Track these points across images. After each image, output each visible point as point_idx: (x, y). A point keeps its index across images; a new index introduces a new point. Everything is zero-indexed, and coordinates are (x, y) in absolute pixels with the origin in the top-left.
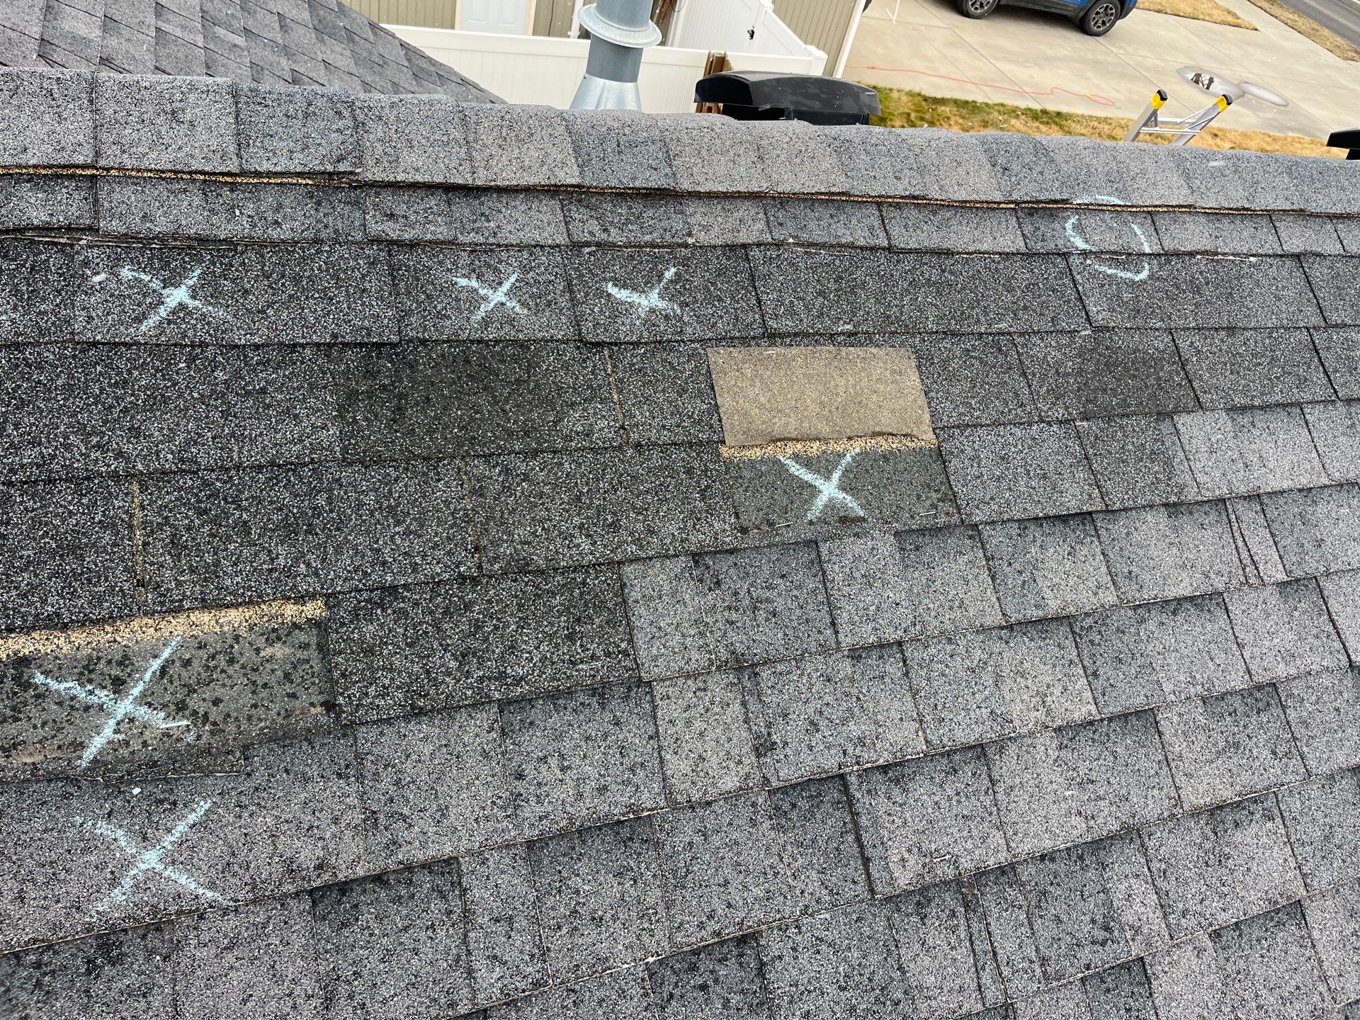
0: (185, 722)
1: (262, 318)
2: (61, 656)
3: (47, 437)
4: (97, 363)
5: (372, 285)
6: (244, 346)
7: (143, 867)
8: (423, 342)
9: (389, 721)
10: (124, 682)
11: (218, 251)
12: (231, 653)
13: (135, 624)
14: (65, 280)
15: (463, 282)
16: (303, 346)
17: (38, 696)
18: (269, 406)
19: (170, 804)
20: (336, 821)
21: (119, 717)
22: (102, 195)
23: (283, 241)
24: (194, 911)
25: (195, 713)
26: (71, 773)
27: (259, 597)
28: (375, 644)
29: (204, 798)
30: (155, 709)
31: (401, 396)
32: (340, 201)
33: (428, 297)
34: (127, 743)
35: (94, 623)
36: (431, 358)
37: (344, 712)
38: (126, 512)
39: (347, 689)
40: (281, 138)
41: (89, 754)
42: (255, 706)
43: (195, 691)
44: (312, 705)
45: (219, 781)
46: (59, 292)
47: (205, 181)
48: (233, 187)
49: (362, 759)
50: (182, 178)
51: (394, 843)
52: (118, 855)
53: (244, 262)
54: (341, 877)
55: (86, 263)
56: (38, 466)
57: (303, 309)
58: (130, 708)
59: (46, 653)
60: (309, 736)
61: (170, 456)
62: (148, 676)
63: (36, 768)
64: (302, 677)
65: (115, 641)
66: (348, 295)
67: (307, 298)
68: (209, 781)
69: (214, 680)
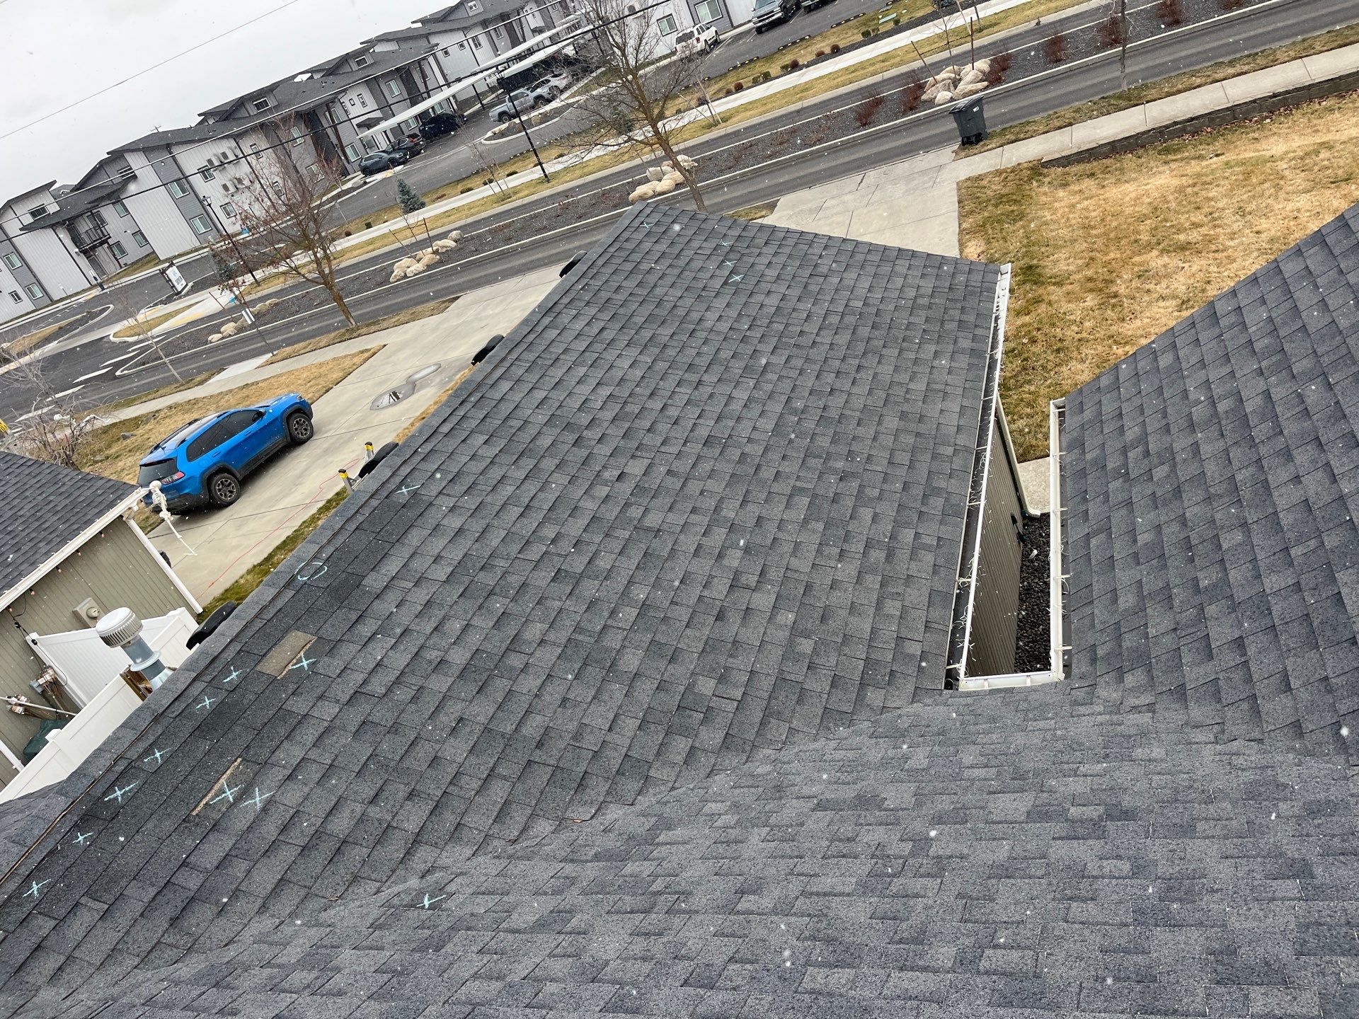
0: (240, 786)
1: (175, 743)
2: (210, 798)
3: (168, 785)
4: (160, 772)
5: (184, 722)
6: (177, 749)
8: (205, 719)
10: (224, 791)
11: (155, 743)
12: (235, 774)
13: (216, 785)
14: (138, 770)
15: (199, 706)
16: (187, 739)
17: (214, 804)
18: (193, 750)
19: (251, 793)
21: (229, 794)
22: (126, 757)
23: (162, 733)
24: (272, 797)
27: (229, 767)
29: (255, 788)
30: (233, 789)
31: (211, 728)
32: (162, 719)
33: (196, 714)
34: (235, 795)
35: (210, 790)
36: (209, 719)
37: (262, 763)
38: (193, 779)
41: (232, 800)
42: (247, 775)
43: (236, 782)
44: (256, 767)
46: (140, 772)
47: (137, 740)
48: (143, 735)
50: (134, 743)
53: (160, 741)
54: (289, 774)
55: (138, 766)
56: (172, 788)
57: (179, 736)
59: (208, 800)
60: (260, 770)
61: (189, 769)
62: (226, 788)
63: (226, 808)
64: (249, 766)
65: (215, 790)
66: (183, 727)
67: (177, 734)
69: (236, 779)
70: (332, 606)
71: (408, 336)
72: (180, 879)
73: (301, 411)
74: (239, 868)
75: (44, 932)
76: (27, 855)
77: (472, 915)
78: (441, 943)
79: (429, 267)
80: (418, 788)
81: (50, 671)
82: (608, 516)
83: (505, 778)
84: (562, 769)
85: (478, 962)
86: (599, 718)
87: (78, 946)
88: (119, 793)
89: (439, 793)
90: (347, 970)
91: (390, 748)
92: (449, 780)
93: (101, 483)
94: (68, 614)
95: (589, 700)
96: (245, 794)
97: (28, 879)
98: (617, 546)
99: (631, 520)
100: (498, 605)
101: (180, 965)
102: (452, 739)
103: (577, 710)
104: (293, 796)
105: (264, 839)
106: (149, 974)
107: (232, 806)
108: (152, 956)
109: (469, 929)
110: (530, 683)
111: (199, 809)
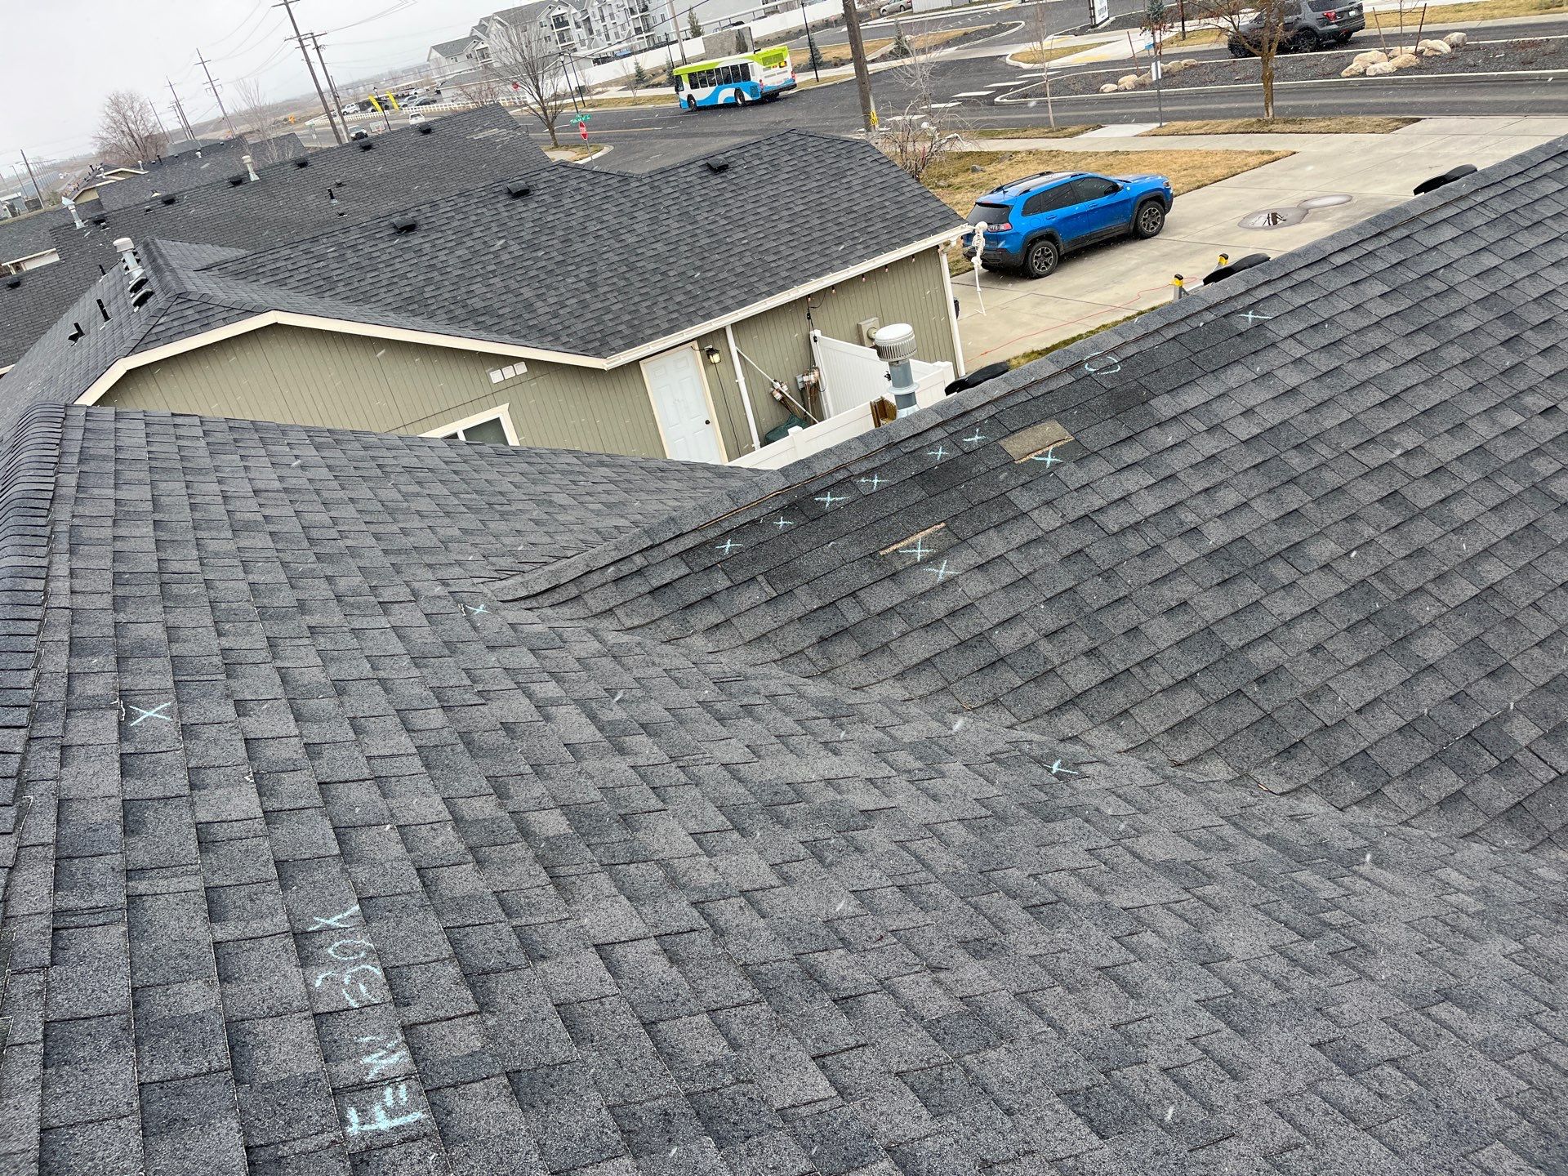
1: (895, 478)
2: (901, 547)
4: (870, 498)
5: (912, 462)
6: (895, 485)
8: (930, 468)
10: (916, 547)
11: (877, 469)
12: (932, 537)
13: (911, 537)
15: (931, 453)
16: (906, 480)
17: (902, 554)
18: (908, 493)
23: (888, 462)
24: (956, 577)
26: (918, 563)
27: (931, 526)
28: (960, 526)
30: (925, 549)
31: (933, 480)
32: (894, 449)
33: (925, 459)
34: (924, 556)
35: (904, 539)
36: (934, 470)
37: (962, 539)
38: (895, 520)
39: (959, 535)
41: (919, 560)
43: (930, 544)
46: (854, 489)
47: (865, 458)
50: (861, 459)
53: (884, 469)
54: (981, 563)
55: (855, 482)
61: (896, 509)
62: (919, 545)
63: (911, 564)
65: (909, 541)
66: (908, 466)
67: (900, 470)
68: (943, 557)
70: (1105, 412)
71: (1328, 150)
72: (844, 605)
73: (1160, 200)
74: (897, 626)
75: (719, 587)
76: (734, 514)
77: (1097, 810)
78: (1052, 816)
79: (1400, 70)
80: (1101, 649)
81: (816, 373)
82: (1502, 454)
83: (1202, 693)
84: (1274, 721)
85: (1084, 861)
86: (1351, 691)
87: (738, 615)
88: (829, 499)
89: (1122, 667)
90: (950, 781)
91: (1095, 593)
92: (1138, 660)
93: (936, 204)
94: (853, 325)
95: (1350, 663)
96: (932, 560)
97: (726, 535)
98: (1492, 497)
99: (1533, 473)
100: (1294, 498)
101: (810, 682)
102: (1164, 619)
103: (1329, 667)
104: (975, 586)
105: (930, 612)
106: (782, 674)
107: (917, 565)
108: (791, 660)
109: (1087, 821)
110: (1286, 606)
111: (887, 551)
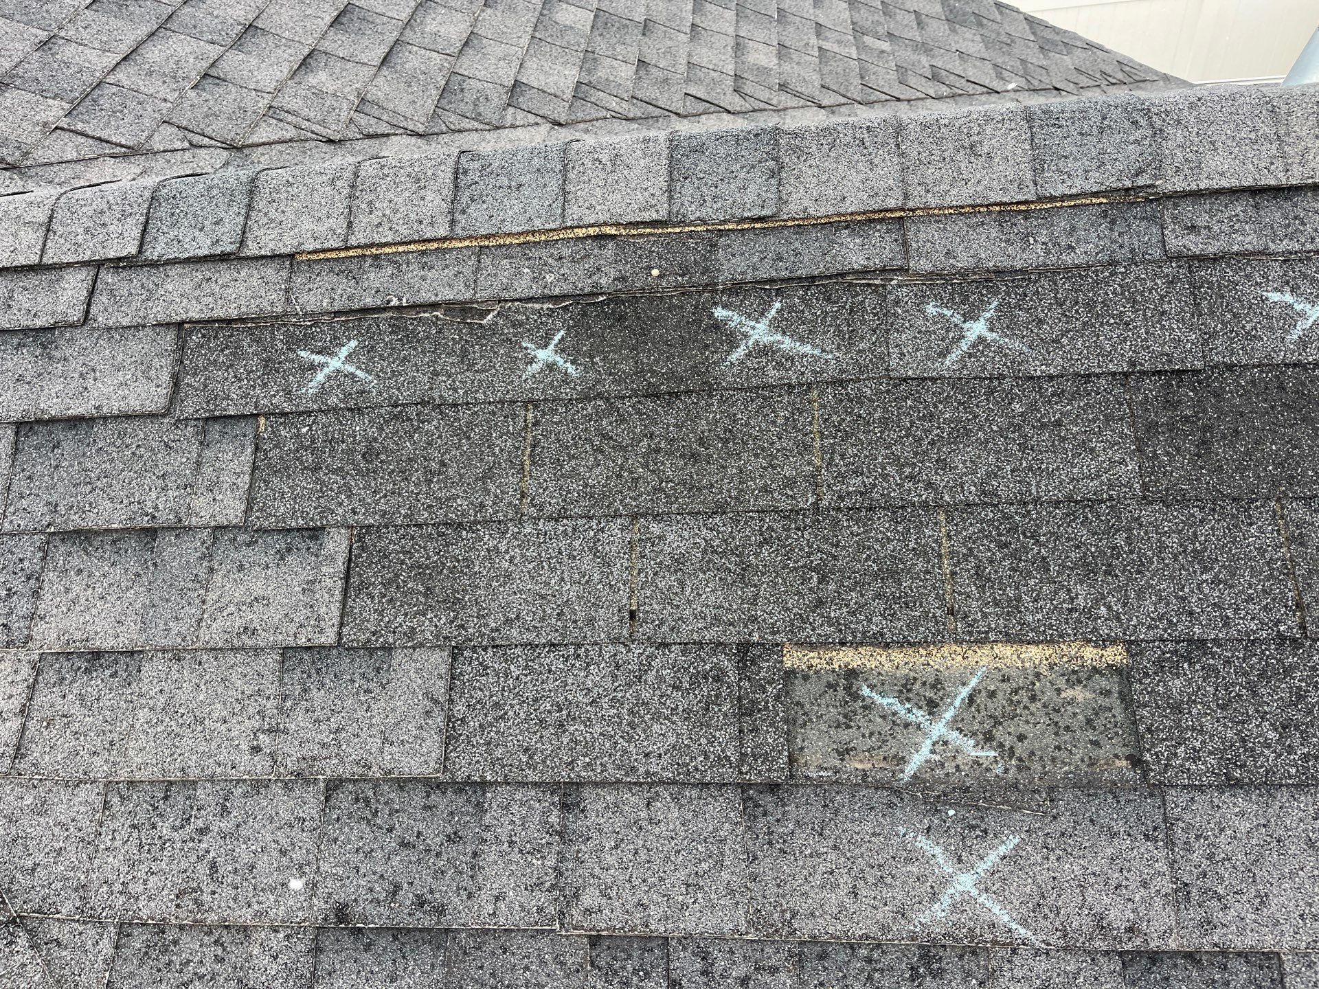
0: (992, 754)
1: (1057, 347)
2: (883, 672)
3: (868, 468)
4: (907, 398)
5: (1170, 307)
6: (1039, 377)
7: (960, 888)
8: (1230, 367)
9: (1200, 788)
10: (937, 705)
11: (1013, 281)
12: (1033, 690)
13: (945, 650)
14: (878, 319)
15: (1275, 297)
16: (1098, 376)
17: (865, 708)
18: (1064, 439)
19: (982, 831)
20: (1145, 885)
21: (935, 738)
22: (910, 235)
23: (1077, 267)
24: (1008, 944)
25: (1001, 745)
26: (895, 784)
27: (1061, 636)
28: (1183, 701)
29: (1013, 833)
30: (965, 735)
31: (1206, 428)
32: (1135, 218)
33: (1235, 316)
34: (942, 765)
35: (911, 645)
36: (1239, 385)
37: (1152, 770)
38: (936, 541)
39: (1153, 745)
40: (1076, 159)
41: (910, 769)
42: (1058, 748)
43: (1001, 724)
44: (1116, 756)
45: (1025, 818)
46: (874, 331)
47: (1000, 212)
48: (1026, 215)
49: (1172, 824)
50: (979, 212)
51: (1209, 923)
52: (936, 871)
53: (1037, 291)
54: (1153, 945)
55: (897, 303)
56: (862, 494)
57: (1098, 336)
58: (944, 731)
59: (872, 669)
60: (1114, 789)
61: (973, 489)
62: (958, 702)
63: (866, 774)
64: (1105, 725)
65: (929, 664)
66: (1145, 319)
67: (1102, 324)
68: (1017, 816)
69: (1017, 715)
76: (429, 250)
88: (760, 332)
111: (815, 659)
